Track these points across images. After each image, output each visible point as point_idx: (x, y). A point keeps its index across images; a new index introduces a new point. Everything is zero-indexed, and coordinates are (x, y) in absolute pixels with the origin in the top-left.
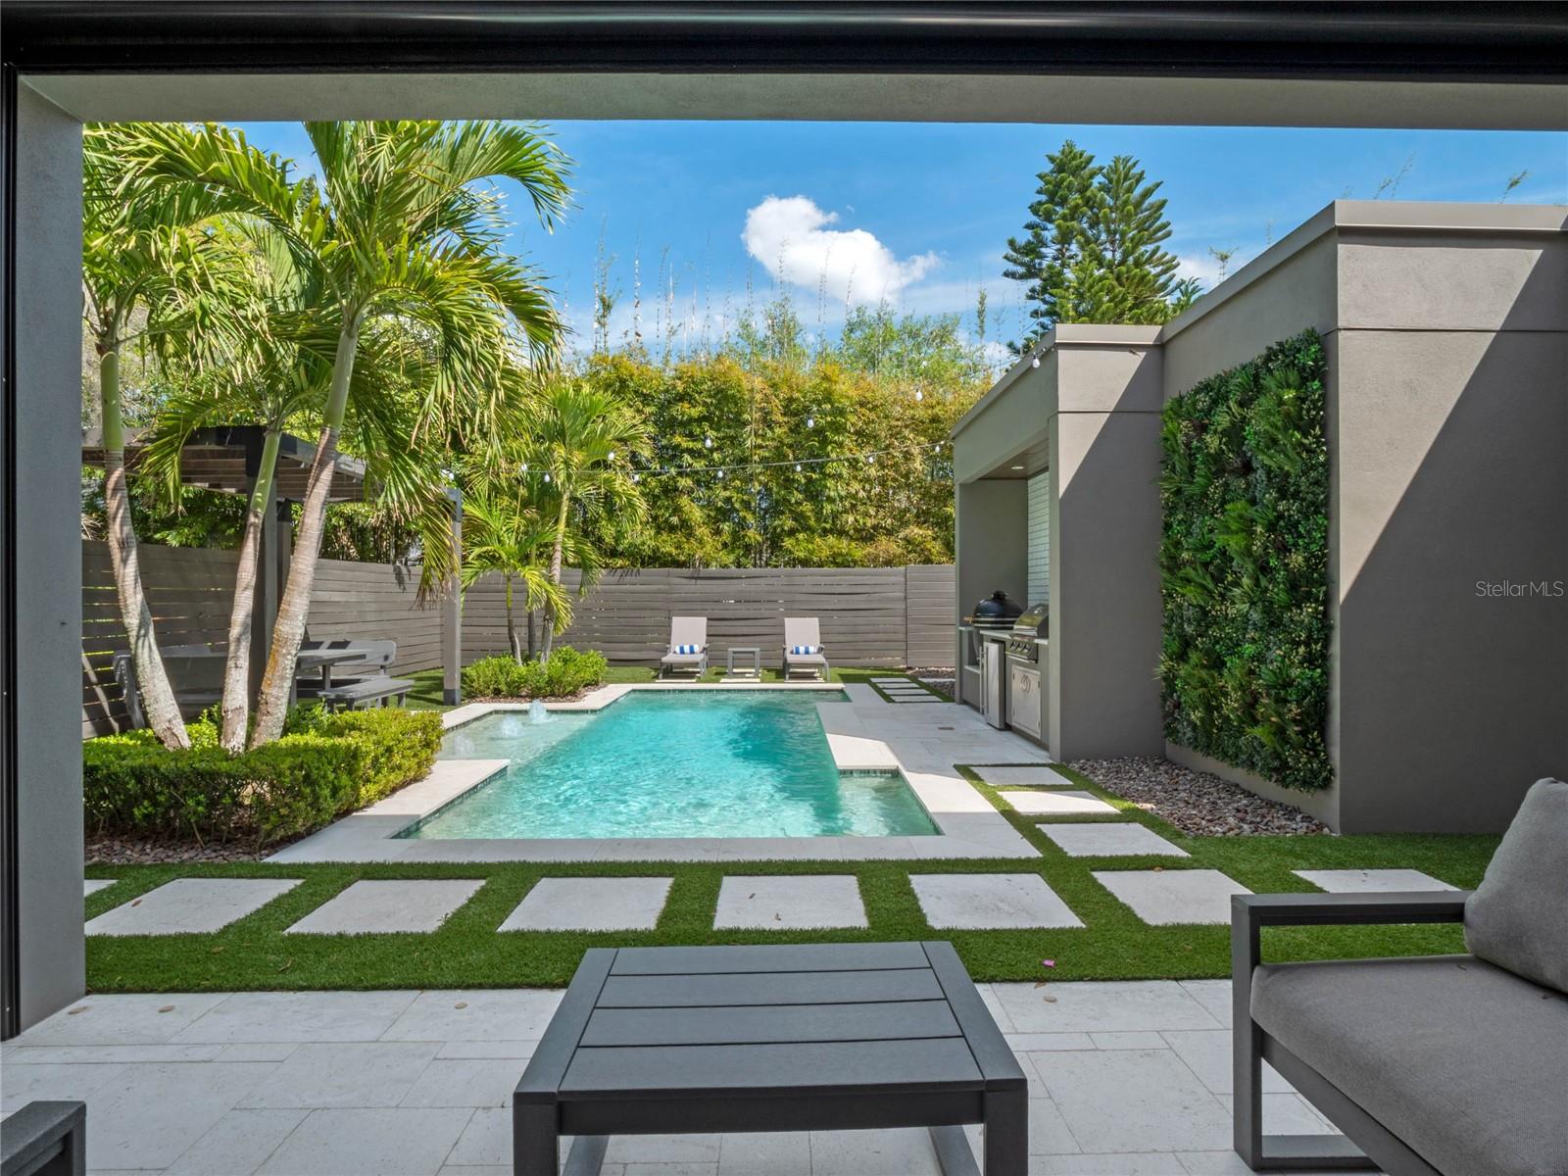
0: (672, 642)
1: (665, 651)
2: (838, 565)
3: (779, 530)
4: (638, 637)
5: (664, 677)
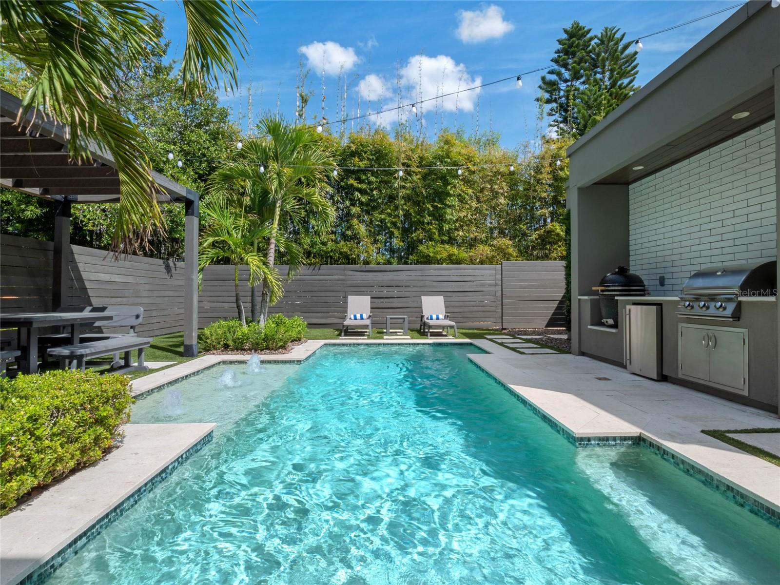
0: (348, 312)
1: (344, 318)
2: (453, 263)
4: (325, 309)
5: (346, 335)
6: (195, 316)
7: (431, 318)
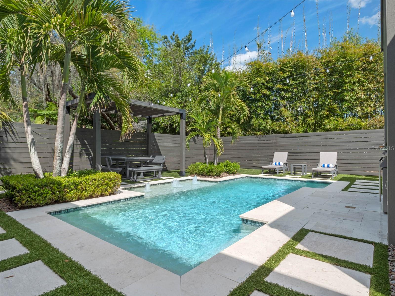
0: (273, 161)
1: (269, 164)
5: (264, 173)
6: (184, 160)
7: (324, 166)
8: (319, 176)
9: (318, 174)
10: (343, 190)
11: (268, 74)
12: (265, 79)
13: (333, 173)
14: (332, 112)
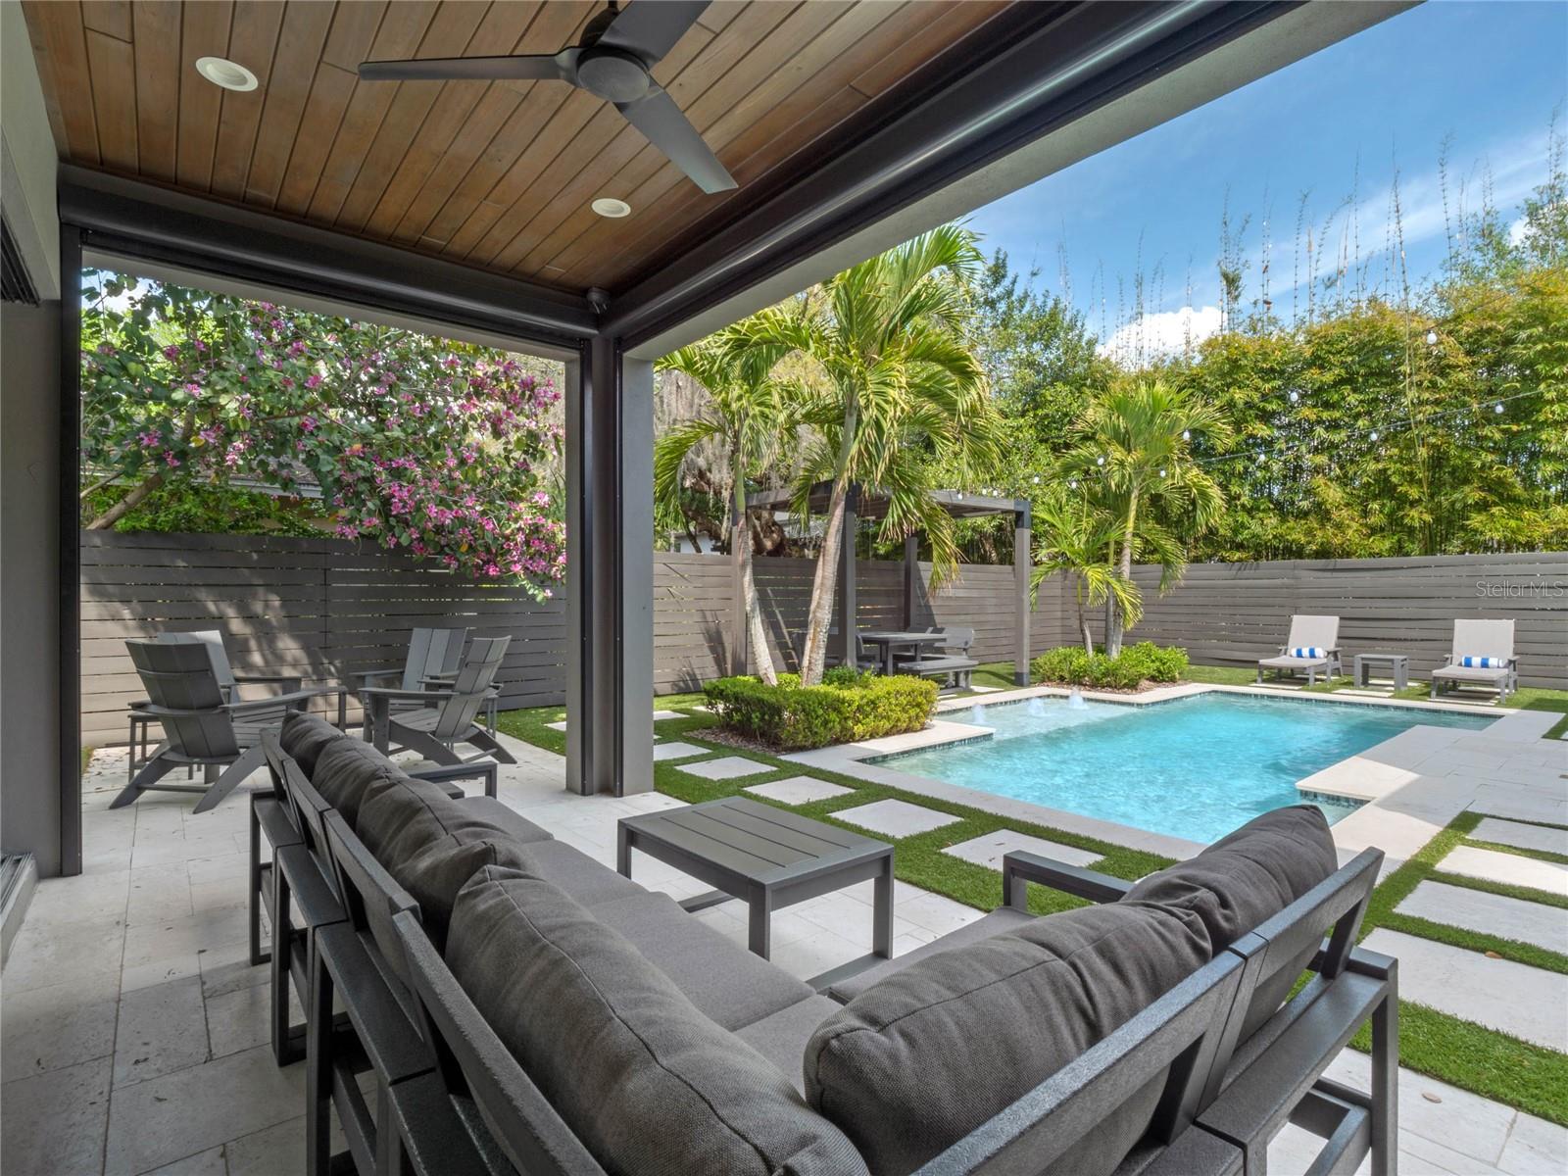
0: (1290, 643)
1: (1278, 653)
3: (1458, 506)
5: (1264, 681)
6: (1026, 641)
7: (1468, 664)
8: (1450, 693)
9: (1449, 688)
10: (1544, 737)
11: (1269, 374)
12: (1257, 389)
13: (1503, 686)
14: (1499, 492)
